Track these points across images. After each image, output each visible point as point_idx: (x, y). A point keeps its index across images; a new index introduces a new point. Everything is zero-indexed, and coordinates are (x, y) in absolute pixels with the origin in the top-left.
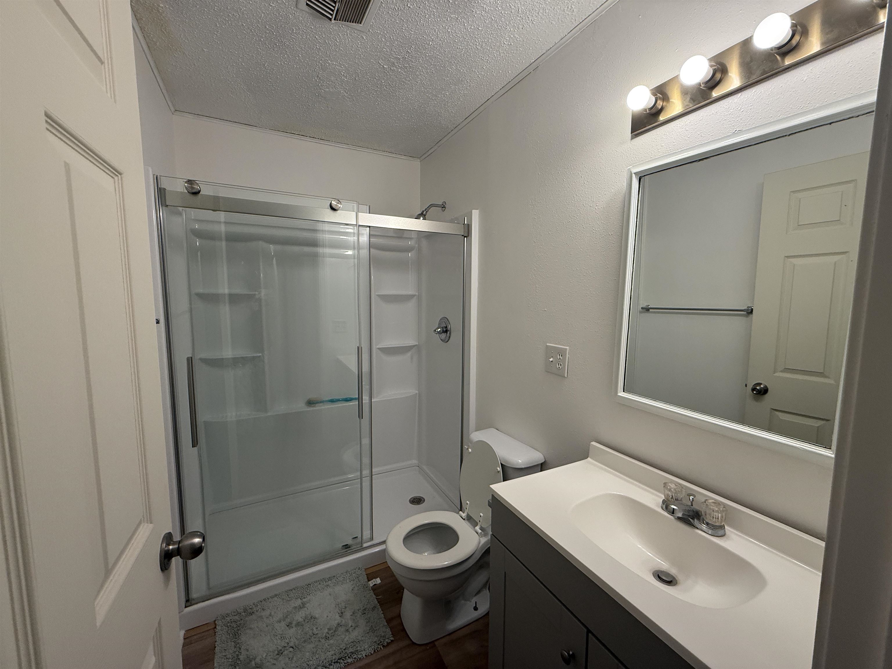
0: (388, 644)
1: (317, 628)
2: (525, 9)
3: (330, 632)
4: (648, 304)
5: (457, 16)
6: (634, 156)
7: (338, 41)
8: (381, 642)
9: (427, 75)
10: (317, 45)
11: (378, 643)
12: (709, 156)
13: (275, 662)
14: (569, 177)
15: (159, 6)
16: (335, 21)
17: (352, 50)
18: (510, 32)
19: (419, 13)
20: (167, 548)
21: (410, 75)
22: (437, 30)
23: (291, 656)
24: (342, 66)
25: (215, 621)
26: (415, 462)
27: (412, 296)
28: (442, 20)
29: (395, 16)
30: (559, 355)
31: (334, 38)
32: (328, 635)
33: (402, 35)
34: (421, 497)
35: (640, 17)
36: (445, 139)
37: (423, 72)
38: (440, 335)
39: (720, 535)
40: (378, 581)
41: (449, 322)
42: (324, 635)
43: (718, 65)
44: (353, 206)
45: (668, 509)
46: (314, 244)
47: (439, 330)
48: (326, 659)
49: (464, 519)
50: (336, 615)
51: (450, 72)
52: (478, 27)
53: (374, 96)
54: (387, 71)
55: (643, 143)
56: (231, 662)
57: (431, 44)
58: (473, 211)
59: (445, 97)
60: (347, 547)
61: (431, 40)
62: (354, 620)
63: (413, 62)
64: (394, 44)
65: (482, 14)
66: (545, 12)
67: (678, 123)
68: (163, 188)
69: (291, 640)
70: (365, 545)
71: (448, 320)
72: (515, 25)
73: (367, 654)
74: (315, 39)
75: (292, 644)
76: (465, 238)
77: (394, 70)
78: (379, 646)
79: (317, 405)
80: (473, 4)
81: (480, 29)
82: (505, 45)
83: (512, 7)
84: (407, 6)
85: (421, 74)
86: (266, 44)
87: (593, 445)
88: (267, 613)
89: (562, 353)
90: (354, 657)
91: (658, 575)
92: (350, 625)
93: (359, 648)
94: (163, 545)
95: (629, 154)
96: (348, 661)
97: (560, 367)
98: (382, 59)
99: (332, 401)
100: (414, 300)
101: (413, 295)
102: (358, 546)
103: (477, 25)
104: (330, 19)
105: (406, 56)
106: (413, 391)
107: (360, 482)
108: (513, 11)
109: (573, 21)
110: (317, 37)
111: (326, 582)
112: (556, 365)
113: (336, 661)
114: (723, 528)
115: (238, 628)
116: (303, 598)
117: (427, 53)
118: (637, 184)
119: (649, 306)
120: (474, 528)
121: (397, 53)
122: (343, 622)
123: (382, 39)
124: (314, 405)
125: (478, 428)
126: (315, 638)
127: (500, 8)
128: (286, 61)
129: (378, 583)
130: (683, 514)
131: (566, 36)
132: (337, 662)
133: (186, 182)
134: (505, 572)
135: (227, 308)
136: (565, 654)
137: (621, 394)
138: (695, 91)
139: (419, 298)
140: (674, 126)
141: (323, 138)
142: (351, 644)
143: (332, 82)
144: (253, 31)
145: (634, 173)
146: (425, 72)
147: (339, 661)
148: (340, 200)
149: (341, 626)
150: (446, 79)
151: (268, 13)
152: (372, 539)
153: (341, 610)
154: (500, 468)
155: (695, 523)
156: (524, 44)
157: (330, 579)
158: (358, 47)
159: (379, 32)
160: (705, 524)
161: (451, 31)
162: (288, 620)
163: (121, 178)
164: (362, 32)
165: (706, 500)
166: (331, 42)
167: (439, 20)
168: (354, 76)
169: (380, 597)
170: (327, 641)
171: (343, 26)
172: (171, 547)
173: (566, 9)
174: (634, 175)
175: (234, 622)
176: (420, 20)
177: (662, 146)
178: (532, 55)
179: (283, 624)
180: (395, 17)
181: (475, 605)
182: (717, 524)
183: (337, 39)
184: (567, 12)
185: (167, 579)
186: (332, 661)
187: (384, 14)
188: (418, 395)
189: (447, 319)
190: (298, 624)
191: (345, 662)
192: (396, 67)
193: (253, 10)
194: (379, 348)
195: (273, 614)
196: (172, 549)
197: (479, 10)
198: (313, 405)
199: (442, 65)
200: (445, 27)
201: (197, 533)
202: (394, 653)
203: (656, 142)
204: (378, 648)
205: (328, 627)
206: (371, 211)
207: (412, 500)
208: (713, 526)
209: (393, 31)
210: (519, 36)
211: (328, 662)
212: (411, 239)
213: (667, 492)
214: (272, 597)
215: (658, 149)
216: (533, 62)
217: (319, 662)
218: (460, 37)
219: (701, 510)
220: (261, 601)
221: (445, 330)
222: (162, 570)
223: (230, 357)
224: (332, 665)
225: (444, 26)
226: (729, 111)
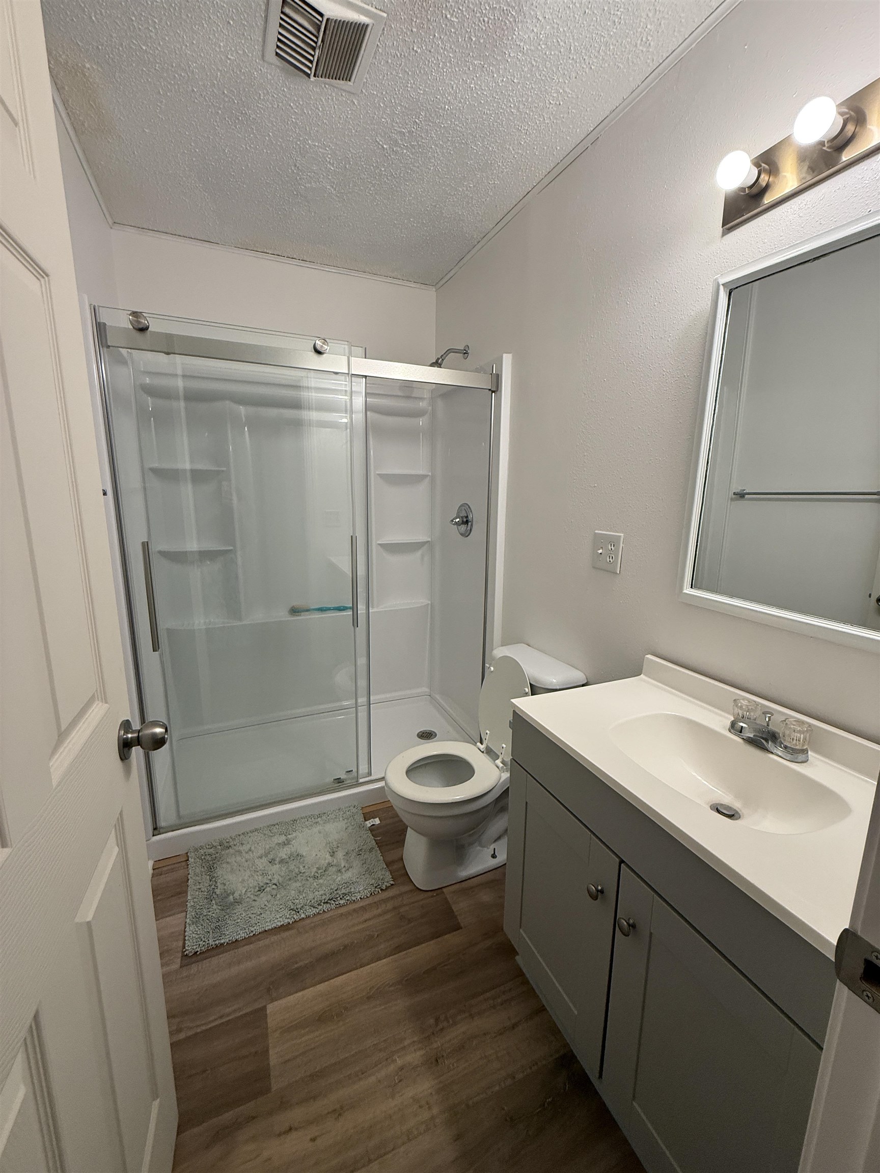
0: (387, 888)
1: (304, 867)
2: (579, 46)
3: (319, 872)
4: (744, 488)
5: (482, 63)
6: (724, 261)
7: (321, 109)
8: (379, 885)
9: (443, 157)
10: (293, 117)
11: (375, 885)
12: (827, 252)
13: (256, 898)
14: (635, 297)
15: (84, 66)
16: (315, 78)
17: (339, 123)
18: (558, 83)
19: (429, 61)
20: (125, 736)
21: (420, 159)
22: (455, 86)
23: (274, 892)
24: (327, 149)
25: (187, 853)
26: (425, 689)
27: (424, 477)
28: (462, 70)
29: (397, 66)
30: (611, 544)
31: (315, 105)
32: (316, 874)
33: (407, 96)
34: (432, 731)
35: (746, 47)
36: (469, 256)
37: (437, 152)
38: (458, 527)
39: (800, 761)
40: (377, 821)
41: (471, 509)
42: (313, 874)
43: (852, 111)
44: (344, 348)
45: (735, 728)
46: (297, 405)
47: (458, 520)
48: (314, 899)
49: (483, 752)
50: (326, 854)
51: (475, 151)
52: (512, 78)
53: (371, 192)
54: (387, 153)
55: (738, 241)
56: (207, 895)
57: (448, 109)
58: (505, 355)
59: (469, 191)
60: (339, 781)
61: (448, 102)
62: (348, 860)
63: (423, 138)
64: (396, 111)
65: (517, 58)
66: (608, 49)
67: (788, 208)
68: (103, 323)
69: (274, 877)
70: (361, 781)
71: (469, 507)
72: (566, 73)
73: (362, 897)
74: (290, 108)
75: (275, 881)
76: (493, 394)
77: (398, 151)
78: (377, 890)
79: (302, 614)
80: (505, 42)
81: (515, 81)
82: (551, 106)
83: (562, 43)
84: (413, 49)
85: (434, 157)
86: (226, 119)
87: (648, 658)
88: (246, 848)
89: (614, 542)
90: (347, 899)
91: (717, 808)
92: (343, 866)
93: (352, 890)
94: (121, 732)
95: (719, 258)
96: (340, 902)
97: (611, 560)
98: (381, 135)
99: (322, 610)
100: (427, 480)
101: (426, 475)
102: (353, 781)
103: (511, 76)
104: (308, 75)
105: (413, 129)
106: (423, 601)
107: (355, 711)
108: (562, 50)
109: (648, 61)
110: (292, 104)
111: (315, 819)
112: (607, 558)
113: (326, 901)
114: (805, 752)
115: (214, 862)
116: (288, 834)
117: (442, 123)
118: (726, 299)
119: (744, 490)
120: (495, 761)
121: (400, 125)
122: (335, 861)
123: (379, 104)
124: (299, 614)
125: (504, 644)
126: (301, 876)
127: (543, 47)
128: (253, 144)
129: (377, 823)
130: (754, 736)
131: (638, 86)
132: (327, 903)
133: (130, 315)
134: (527, 803)
135: (190, 486)
136: (592, 888)
137: (688, 590)
138: (815, 156)
139: (433, 479)
140: (783, 211)
141: (305, 259)
142: (344, 885)
143: (315, 173)
144: (207, 99)
145: (722, 285)
146: (440, 153)
147: (329, 901)
148: (327, 340)
149: (332, 865)
150: (469, 163)
151: (225, 70)
152: (370, 774)
153: (333, 850)
154: (528, 689)
155: (769, 746)
156: (579, 104)
157: (319, 816)
158: (347, 117)
159: (375, 93)
160: (781, 748)
161: (475, 87)
162: (271, 856)
163: (49, 280)
164: (353, 94)
165: (787, 719)
166: (311, 112)
167: (457, 69)
168: (343, 163)
169: (378, 838)
170: (316, 880)
171: (327, 86)
172: (130, 736)
173: (639, 42)
174: (722, 288)
175: (209, 855)
176: (432, 71)
177: (764, 243)
178: (589, 120)
179: (264, 860)
180: (397, 68)
181: (493, 853)
182: (798, 747)
183: (320, 106)
184: (641, 48)
185: (128, 771)
186: (321, 901)
187: (382, 64)
188: (430, 605)
189: (468, 505)
190: (282, 861)
191: (337, 903)
192: (400, 147)
193: (206, 66)
194: (379, 544)
195: (253, 848)
196: (131, 737)
197: (514, 50)
198: (297, 614)
199: (463, 141)
200: (467, 81)
201: (159, 723)
202: (392, 898)
203: (757, 237)
204: (376, 891)
205: (317, 866)
206: (367, 356)
207: (421, 734)
208: (793, 749)
209: (395, 90)
210: (571, 90)
211: (317, 901)
212: (421, 399)
213: (737, 710)
214: (252, 832)
215: (758, 248)
216: (592, 131)
217: (306, 901)
218: (488, 95)
219: (778, 731)
220: (239, 835)
221: (465, 520)
222: (122, 759)
223: (195, 550)
224: (321, 905)
225: (464, 79)
226: (862, 183)
